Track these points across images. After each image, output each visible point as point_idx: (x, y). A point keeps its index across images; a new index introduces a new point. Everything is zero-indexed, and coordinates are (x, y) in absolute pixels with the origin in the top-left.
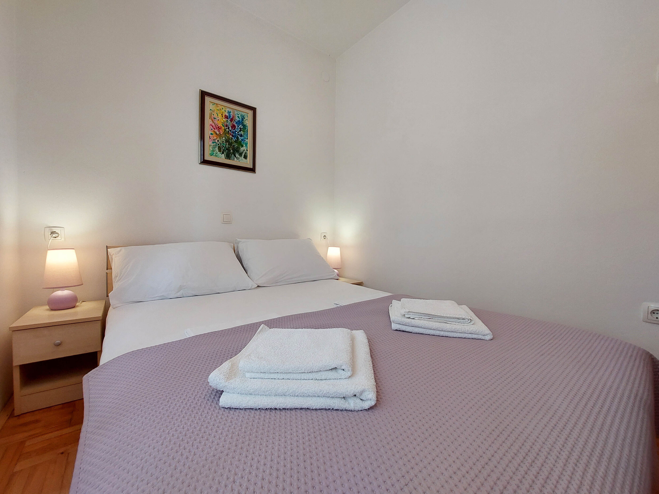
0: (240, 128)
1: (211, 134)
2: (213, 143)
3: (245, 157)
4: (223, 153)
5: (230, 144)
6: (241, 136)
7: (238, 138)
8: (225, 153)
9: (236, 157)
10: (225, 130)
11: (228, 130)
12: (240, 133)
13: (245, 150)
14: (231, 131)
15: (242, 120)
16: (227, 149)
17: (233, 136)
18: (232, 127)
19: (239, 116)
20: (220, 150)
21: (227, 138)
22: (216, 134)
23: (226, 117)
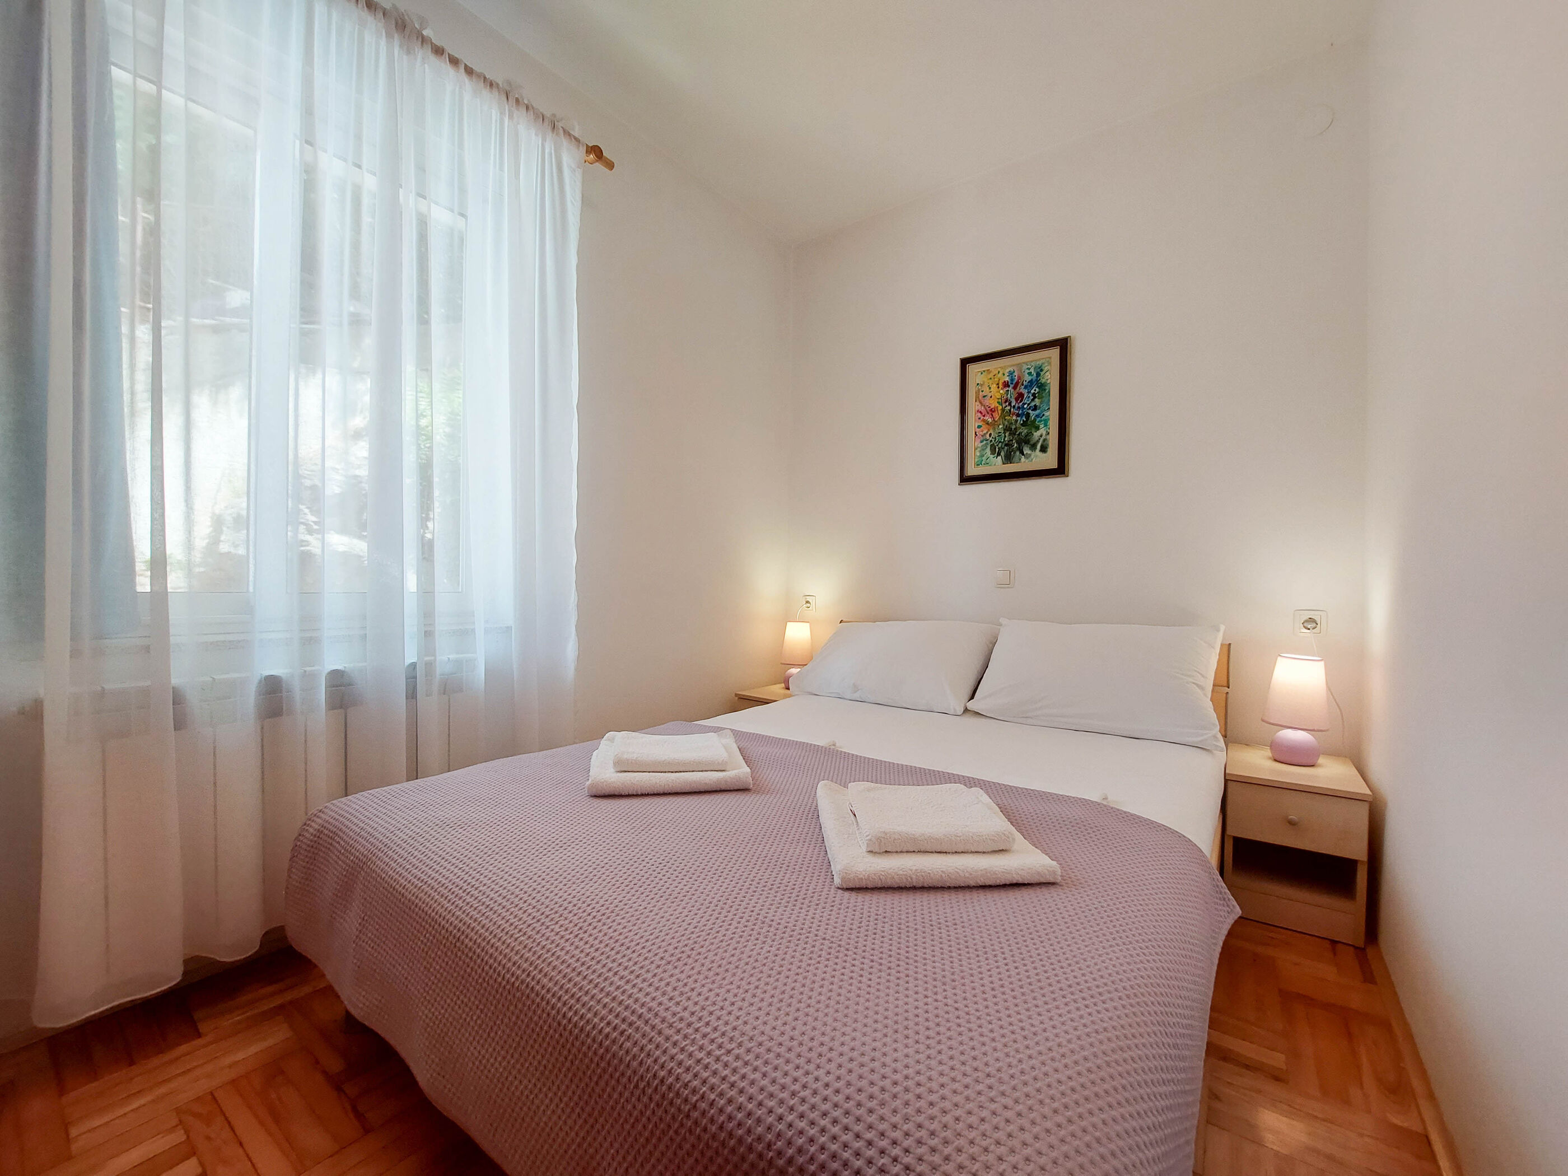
0: (1034, 395)
1: (979, 427)
2: (981, 442)
3: (1044, 449)
4: (999, 454)
5: (1013, 433)
6: (1035, 408)
7: (1028, 415)
8: (1002, 454)
9: (1023, 454)
10: (1003, 410)
11: (1008, 408)
12: (1033, 404)
13: (1044, 433)
14: (1014, 407)
15: (1038, 375)
16: (1006, 445)
17: (1018, 415)
18: (1017, 399)
19: (1032, 370)
20: (993, 451)
21: (1006, 423)
22: (988, 424)
23: (1006, 385)
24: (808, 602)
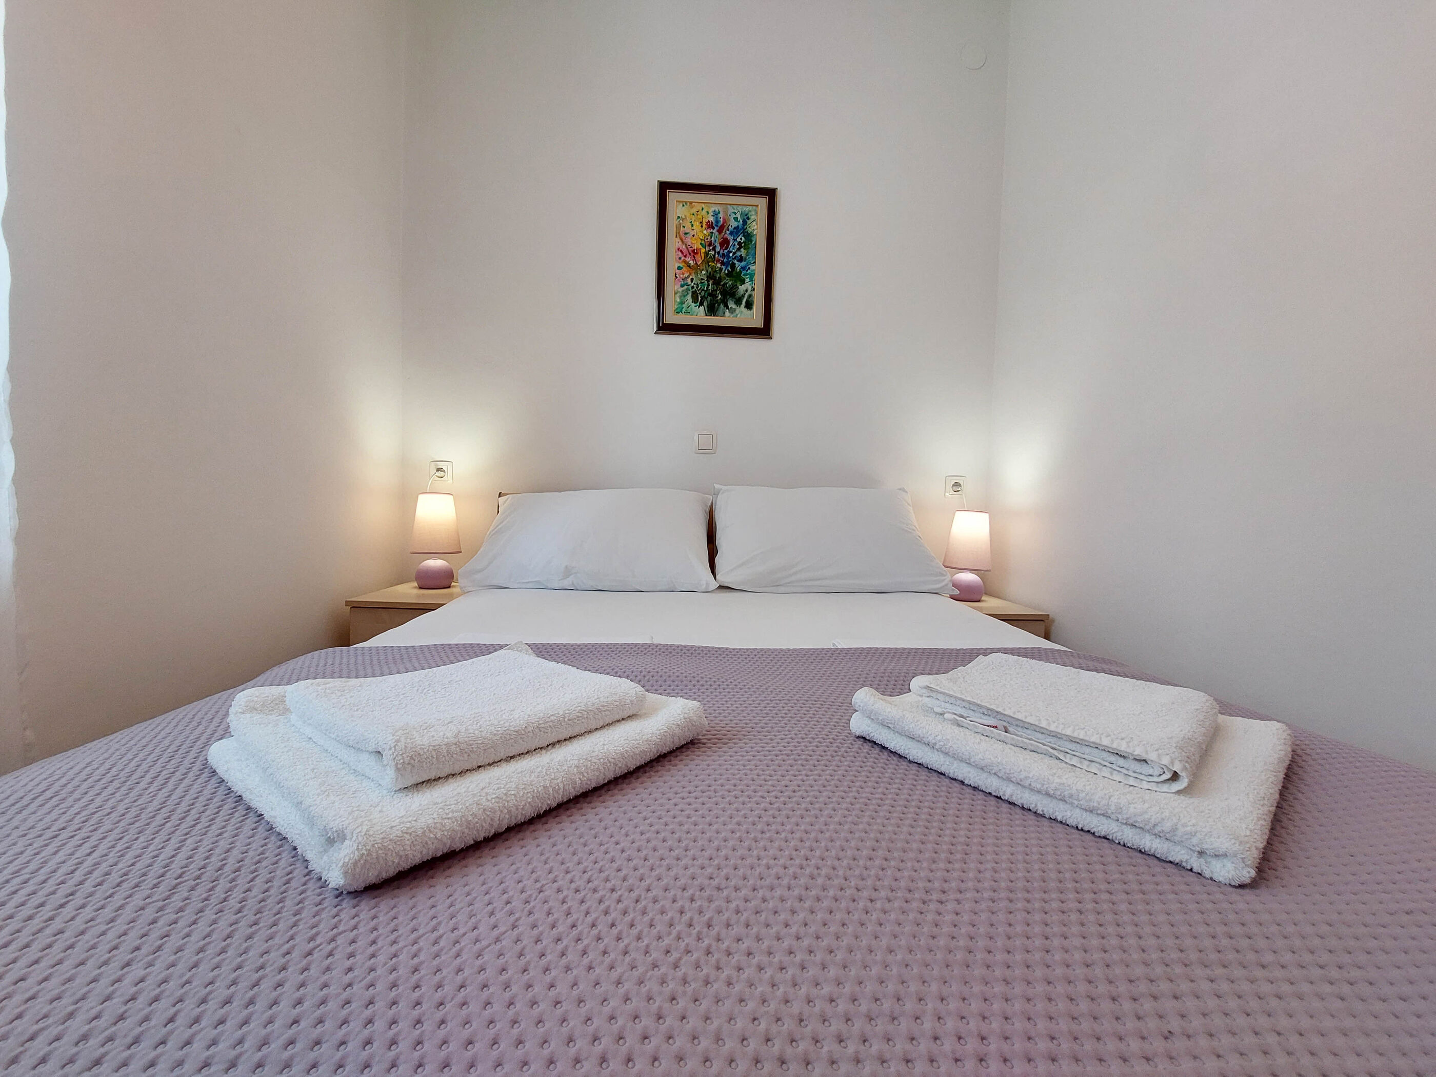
0: (740, 243)
1: (679, 268)
2: (682, 286)
3: (749, 306)
4: (701, 304)
5: (717, 282)
6: (741, 259)
7: (733, 266)
8: (705, 303)
9: (728, 308)
10: (707, 254)
11: (712, 253)
12: (738, 254)
13: (750, 289)
14: (719, 253)
15: (745, 223)
16: (710, 295)
17: (723, 263)
18: (721, 245)
19: (738, 215)
20: (695, 299)
21: (710, 269)
22: (689, 266)
23: (710, 226)
24: (439, 470)
